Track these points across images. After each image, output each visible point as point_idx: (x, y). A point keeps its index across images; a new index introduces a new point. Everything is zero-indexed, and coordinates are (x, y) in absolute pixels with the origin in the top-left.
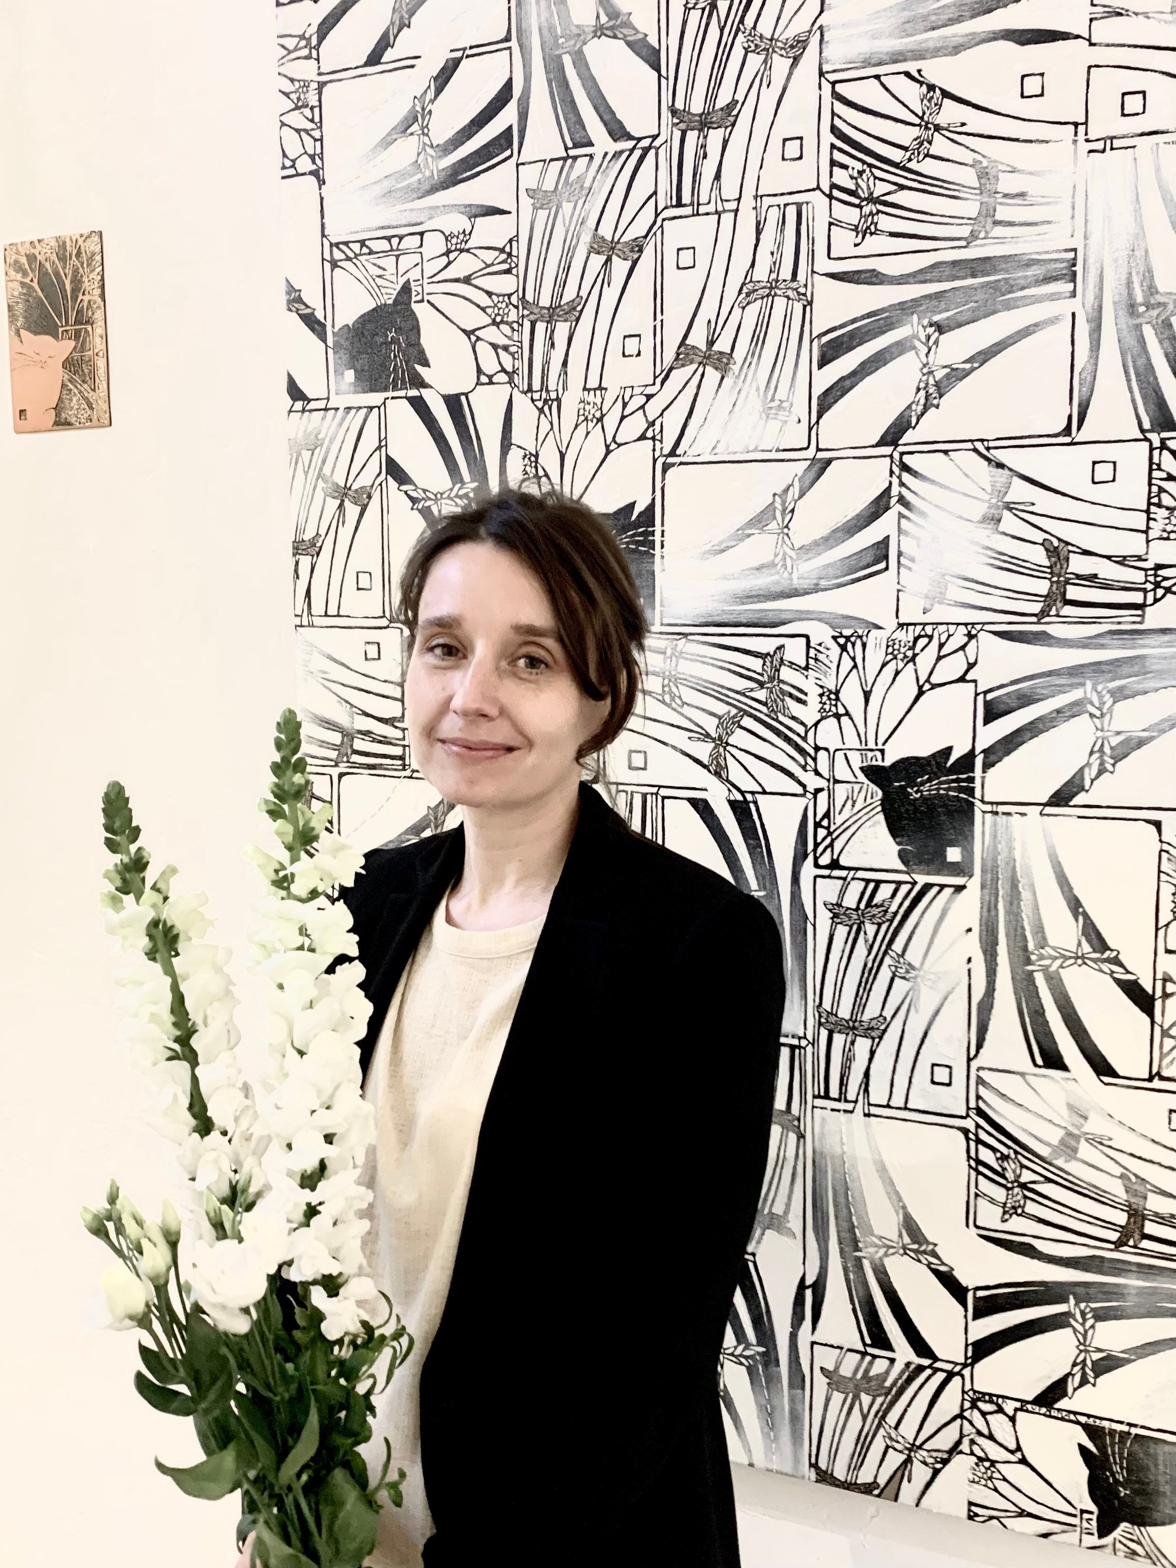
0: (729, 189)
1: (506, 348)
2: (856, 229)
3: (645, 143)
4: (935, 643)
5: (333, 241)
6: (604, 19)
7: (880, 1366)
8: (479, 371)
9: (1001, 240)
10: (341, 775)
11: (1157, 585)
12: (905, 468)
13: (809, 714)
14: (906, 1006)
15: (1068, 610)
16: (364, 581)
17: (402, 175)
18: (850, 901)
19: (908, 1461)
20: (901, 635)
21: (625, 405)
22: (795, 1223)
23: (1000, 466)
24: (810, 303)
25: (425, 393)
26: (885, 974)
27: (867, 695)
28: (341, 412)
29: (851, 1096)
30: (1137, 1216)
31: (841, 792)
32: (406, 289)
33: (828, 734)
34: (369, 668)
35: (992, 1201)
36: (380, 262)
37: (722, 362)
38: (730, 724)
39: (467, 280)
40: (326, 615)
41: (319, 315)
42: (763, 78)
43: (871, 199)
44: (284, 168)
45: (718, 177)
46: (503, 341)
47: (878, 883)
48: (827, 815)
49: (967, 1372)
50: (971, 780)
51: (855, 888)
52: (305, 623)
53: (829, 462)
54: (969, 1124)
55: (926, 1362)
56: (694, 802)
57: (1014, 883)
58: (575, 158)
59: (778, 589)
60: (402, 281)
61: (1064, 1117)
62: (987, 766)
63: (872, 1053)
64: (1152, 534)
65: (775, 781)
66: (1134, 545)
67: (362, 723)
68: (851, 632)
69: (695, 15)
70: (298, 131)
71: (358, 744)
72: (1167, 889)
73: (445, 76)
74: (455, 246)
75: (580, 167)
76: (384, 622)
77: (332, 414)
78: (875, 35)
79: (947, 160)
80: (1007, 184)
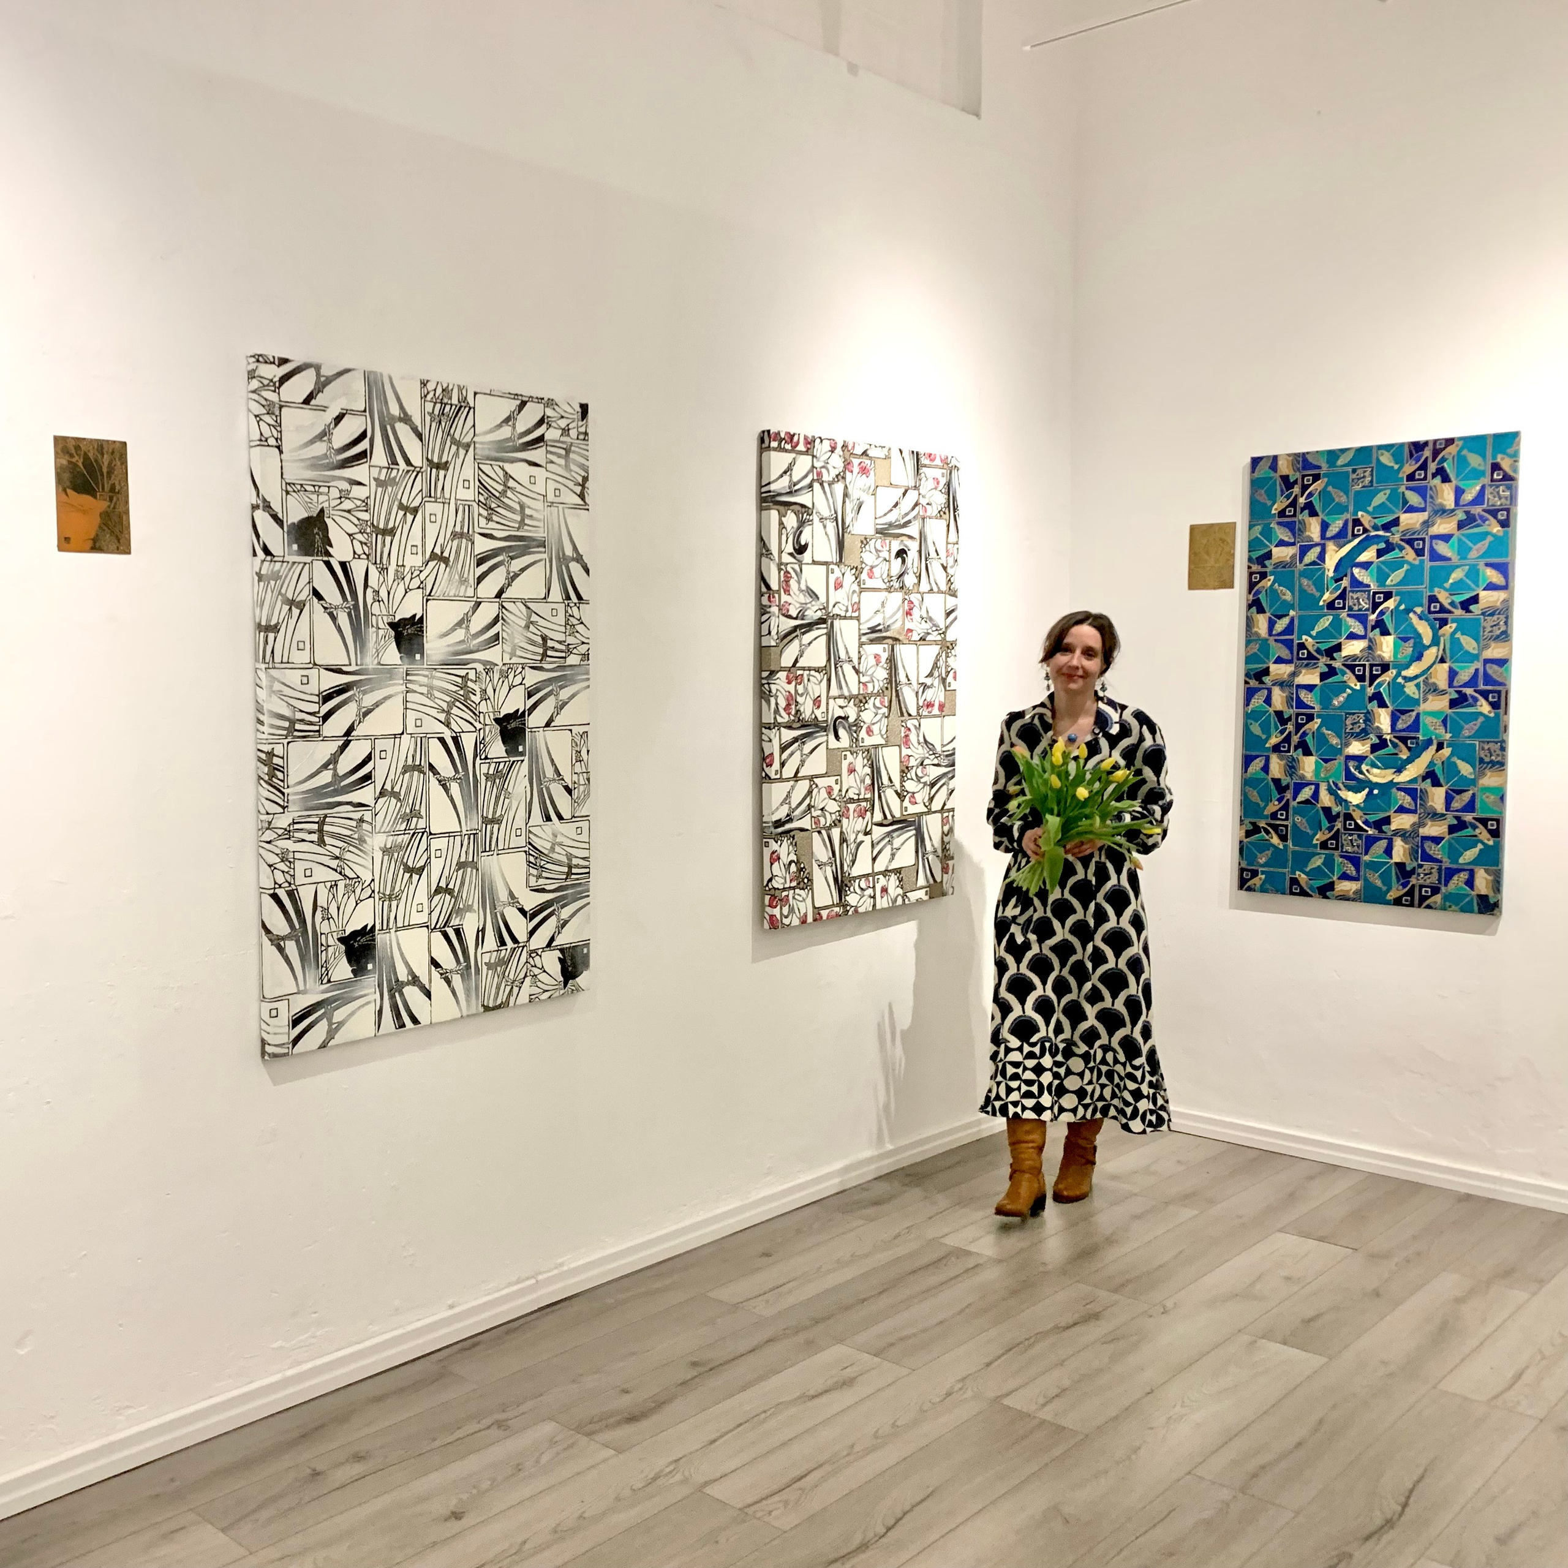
0: (447, 495)
1: (366, 544)
2: (486, 518)
3: (418, 469)
4: (513, 671)
5: (288, 481)
6: (402, 415)
7: (503, 953)
8: (354, 553)
9: (527, 531)
10: (288, 743)
11: (568, 651)
12: (503, 607)
13: (476, 699)
14: (509, 808)
15: (548, 659)
16: (301, 645)
17: (320, 458)
18: (491, 771)
19: (512, 988)
20: (503, 668)
21: (412, 573)
22: (475, 907)
23: (529, 608)
24: (474, 543)
25: (331, 559)
26: (502, 797)
27: (495, 690)
28: (290, 565)
29: (493, 848)
30: (570, 867)
31: (487, 728)
32: (322, 511)
33: (483, 707)
34: (303, 688)
35: (533, 876)
36: (311, 496)
37: (446, 561)
38: (451, 705)
39: (349, 511)
40: (282, 662)
41: (280, 516)
42: (457, 454)
43: (490, 508)
44: (261, 441)
45: (443, 488)
46: (363, 540)
47: (500, 763)
48: (483, 739)
49: (528, 944)
51: (493, 766)
52: (271, 666)
53: (480, 603)
54: (526, 849)
55: (516, 946)
56: (439, 739)
57: (537, 756)
58: (392, 469)
59: (465, 650)
60: (320, 507)
61: (550, 838)
62: (529, 715)
63: (499, 829)
64: (567, 633)
65: (467, 727)
66: (561, 637)
67: (299, 716)
68: (489, 667)
69: (434, 424)
70: (269, 425)
71: (298, 727)
72: (574, 752)
73: (339, 419)
74: (344, 496)
75: (394, 472)
76: (311, 666)
77: (285, 564)
78: (489, 449)
79: (511, 499)
80: (528, 512)
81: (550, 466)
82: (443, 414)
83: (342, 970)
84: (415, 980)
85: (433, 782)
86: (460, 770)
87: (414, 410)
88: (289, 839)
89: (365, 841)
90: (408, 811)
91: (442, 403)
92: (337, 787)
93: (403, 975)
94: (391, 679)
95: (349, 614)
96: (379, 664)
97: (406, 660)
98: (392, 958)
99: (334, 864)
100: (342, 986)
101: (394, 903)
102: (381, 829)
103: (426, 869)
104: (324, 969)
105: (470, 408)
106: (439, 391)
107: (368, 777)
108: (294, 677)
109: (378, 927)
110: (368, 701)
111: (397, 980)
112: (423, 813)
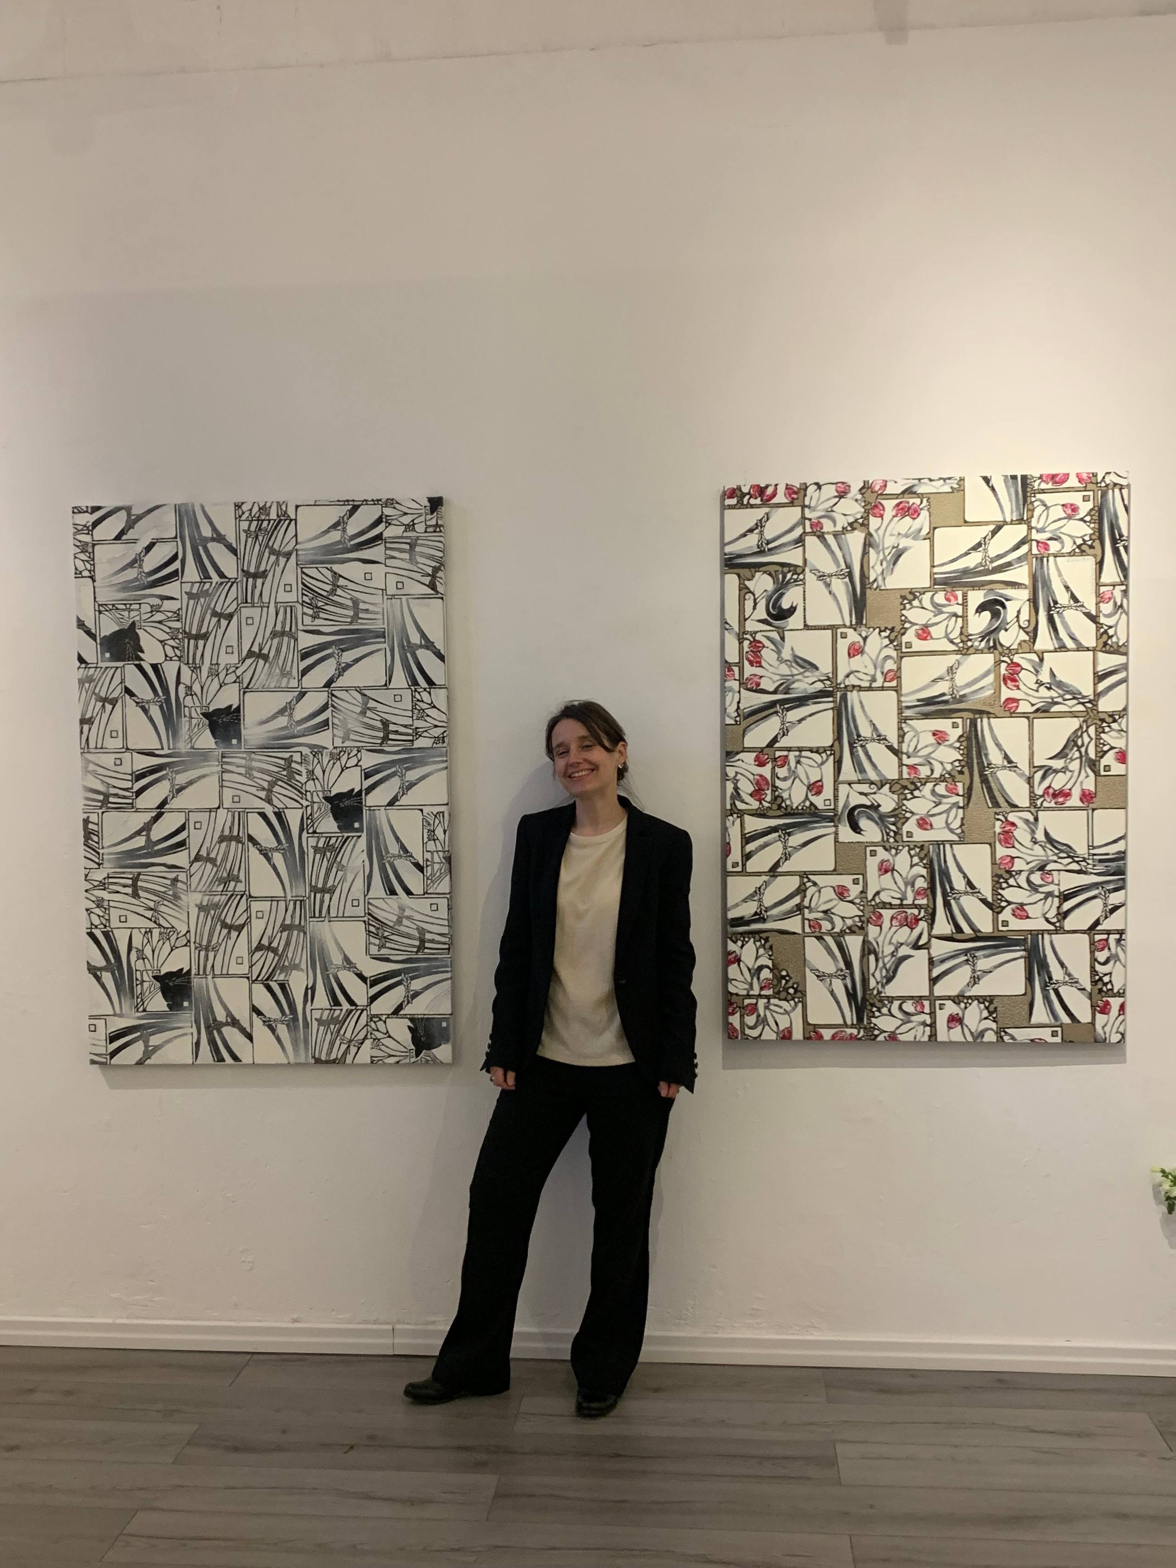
0: (265, 599)
1: (177, 648)
2: (312, 616)
3: (233, 580)
4: (346, 754)
5: (100, 603)
6: (215, 536)
7: (337, 1013)
8: (166, 656)
9: (362, 624)
10: (103, 813)
11: (417, 734)
12: (333, 695)
13: (303, 779)
14: (343, 879)
15: (389, 742)
16: (114, 734)
17: (132, 581)
18: (321, 845)
19: (349, 1047)
20: (335, 751)
21: (227, 670)
22: (304, 966)
23: (365, 695)
24: (297, 640)
25: (142, 663)
26: (334, 870)
27: (324, 772)
28: (103, 670)
29: (323, 915)
30: (422, 941)
31: (316, 806)
32: (133, 624)
33: (310, 786)
34: (118, 768)
35: (375, 945)
36: (122, 613)
37: (266, 658)
38: (272, 784)
39: (160, 622)
40: (96, 748)
41: (93, 631)
42: (277, 562)
43: (317, 607)
44: (76, 574)
45: (261, 595)
46: (176, 645)
47: (331, 837)
48: (311, 815)
49: (368, 1008)
51: (322, 840)
52: (86, 751)
53: (306, 692)
54: (366, 919)
55: (353, 1008)
56: (259, 813)
57: (377, 832)
58: (205, 583)
59: (290, 735)
60: (131, 621)
61: (397, 911)
62: (366, 794)
63: (331, 899)
64: (414, 718)
65: (291, 803)
66: (409, 721)
67: (113, 791)
68: (317, 750)
69: (250, 540)
70: (83, 561)
71: (111, 799)
72: (426, 831)
73: (149, 548)
74: (155, 609)
75: (207, 586)
76: (124, 750)
77: (99, 669)
78: (316, 554)
79: (342, 597)
80: (362, 606)
81: (389, 562)
82: (260, 530)
83: (158, 1003)
84: (234, 1023)
85: (253, 851)
86: (284, 841)
87: (228, 530)
88: (104, 889)
89: (179, 898)
90: (225, 875)
91: (258, 520)
92: (151, 850)
93: (221, 1016)
94: (206, 760)
95: (161, 707)
96: (192, 748)
97: (221, 745)
98: (210, 999)
99: (149, 914)
100: (157, 1017)
101: (211, 955)
102: (197, 887)
103: (245, 928)
104: (139, 1000)
105: (291, 520)
106: (256, 509)
107: (182, 844)
108: (108, 760)
109: (193, 972)
110: (181, 779)
111: (215, 1020)
112: (242, 877)
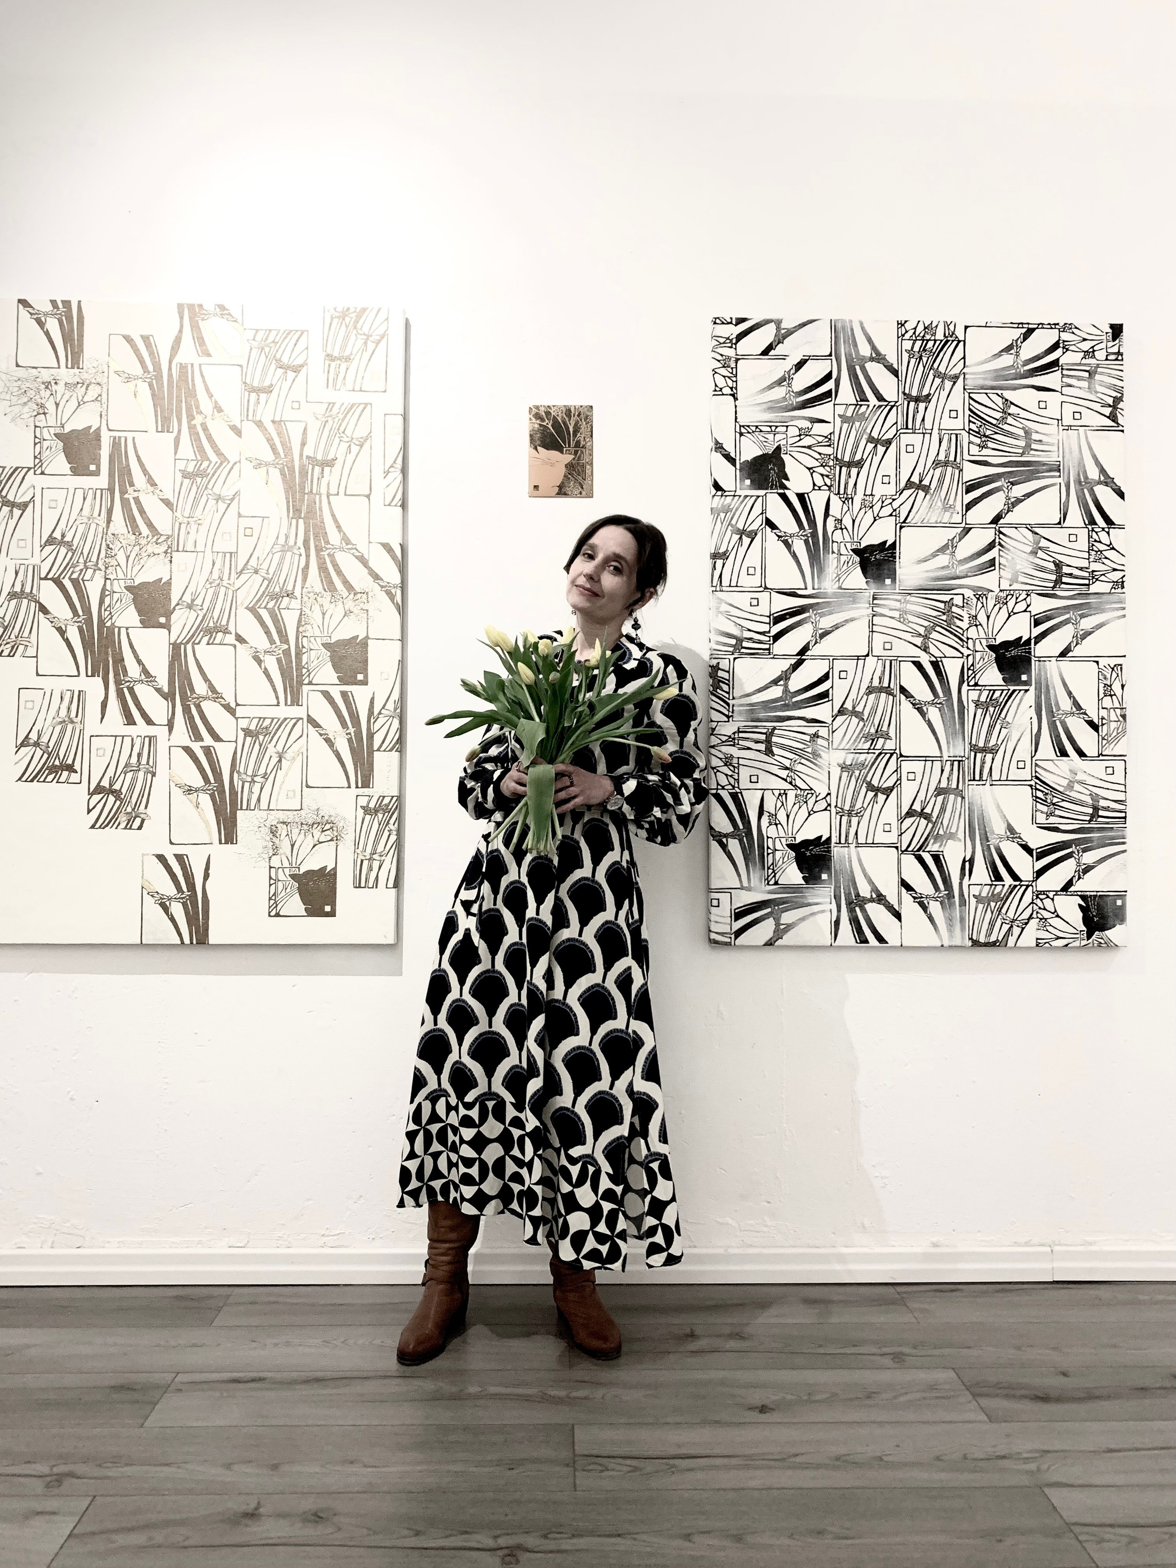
0: (928, 425)
1: (827, 476)
2: (979, 445)
3: (892, 404)
4: (1014, 597)
5: (741, 424)
6: (874, 355)
7: (999, 889)
8: (814, 485)
9: (1034, 456)
10: (735, 659)
11: (1093, 578)
12: (1001, 532)
13: (964, 625)
14: (1007, 739)
15: (1063, 586)
16: (751, 571)
17: (777, 401)
18: (983, 699)
19: (1012, 926)
20: (1001, 594)
21: (883, 502)
22: (961, 835)
23: (1037, 534)
24: (962, 470)
25: (787, 492)
26: (998, 727)
27: (988, 617)
28: (742, 498)
29: (984, 778)
30: (1096, 809)
31: (978, 655)
32: (779, 448)
33: (972, 633)
34: (753, 610)
35: (1042, 812)
36: (766, 436)
37: (926, 489)
38: (929, 630)
39: (809, 447)
40: (730, 586)
41: (733, 455)
42: (942, 386)
43: (985, 436)
44: (715, 391)
45: (923, 420)
46: (825, 473)
47: (994, 691)
48: (972, 665)
49: (1034, 884)
50: (1030, 649)
51: (985, 693)
52: (718, 589)
53: (971, 529)
54: (1033, 783)
55: (1017, 883)
56: (914, 663)
57: (1047, 686)
58: (861, 405)
59: (951, 576)
60: (776, 445)
61: (1068, 775)
62: (1036, 643)
63: (993, 759)
64: (1091, 560)
65: (950, 652)
66: (1085, 563)
67: (747, 634)
68: (981, 594)
69: (913, 361)
70: (724, 377)
71: (745, 644)
72: (1102, 685)
73: (800, 365)
74: (803, 433)
75: (863, 408)
76: (761, 589)
77: (737, 498)
78: (985, 379)
79: (1013, 426)
80: (1035, 436)
81: (1066, 390)
82: (924, 350)
83: (793, 875)
84: (880, 899)
85: (906, 705)
86: (941, 695)
87: (889, 350)
88: (734, 745)
89: (819, 756)
90: (873, 731)
91: (923, 340)
92: (788, 701)
93: (865, 891)
94: (854, 602)
95: (806, 542)
96: (840, 588)
97: (872, 585)
98: (852, 872)
99: (784, 774)
100: (792, 890)
101: (855, 820)
102: (839, 745)
103: (895, 790)
104: (771, 871)
105: (959, 341)
106: (920, 328)
107: (824, 695)
108: (743, 600)
109: (834, 840)
110: (826, 623)
111: (858, 895)
112: (892, 733)
